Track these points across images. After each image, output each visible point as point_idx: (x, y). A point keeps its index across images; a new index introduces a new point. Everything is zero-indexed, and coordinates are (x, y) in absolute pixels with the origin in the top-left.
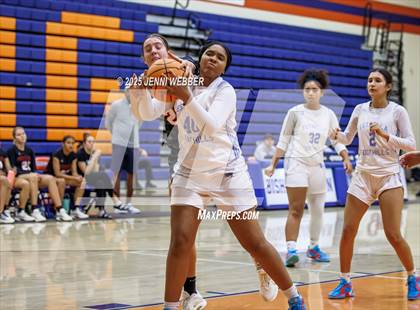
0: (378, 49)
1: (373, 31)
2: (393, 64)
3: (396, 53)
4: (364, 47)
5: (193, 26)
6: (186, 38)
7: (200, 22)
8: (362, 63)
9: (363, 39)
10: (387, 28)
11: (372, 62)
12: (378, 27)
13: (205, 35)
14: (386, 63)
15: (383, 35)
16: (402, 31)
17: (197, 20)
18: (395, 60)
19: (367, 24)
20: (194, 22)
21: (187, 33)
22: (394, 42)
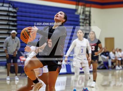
0: (81, 14)
1: (80, 7)
2: (87, 20)
3: (88, 16)
4: (76, 13)
5: (11, 6)
6: (8, 11)
7: (14, 5)
8: (75, 19)
9: (76, 10)
10: (85, 6)
11: (79, 19)
12: (81, 5)
13: (16, 10)
14: (85, 19)
15: (83, 9)
16: (90, 7)
17: (13, 4)
18: (88, 18)
19: (77, 5)
20: (11, 5)
21: (9, 9)
22: (87, 11)
